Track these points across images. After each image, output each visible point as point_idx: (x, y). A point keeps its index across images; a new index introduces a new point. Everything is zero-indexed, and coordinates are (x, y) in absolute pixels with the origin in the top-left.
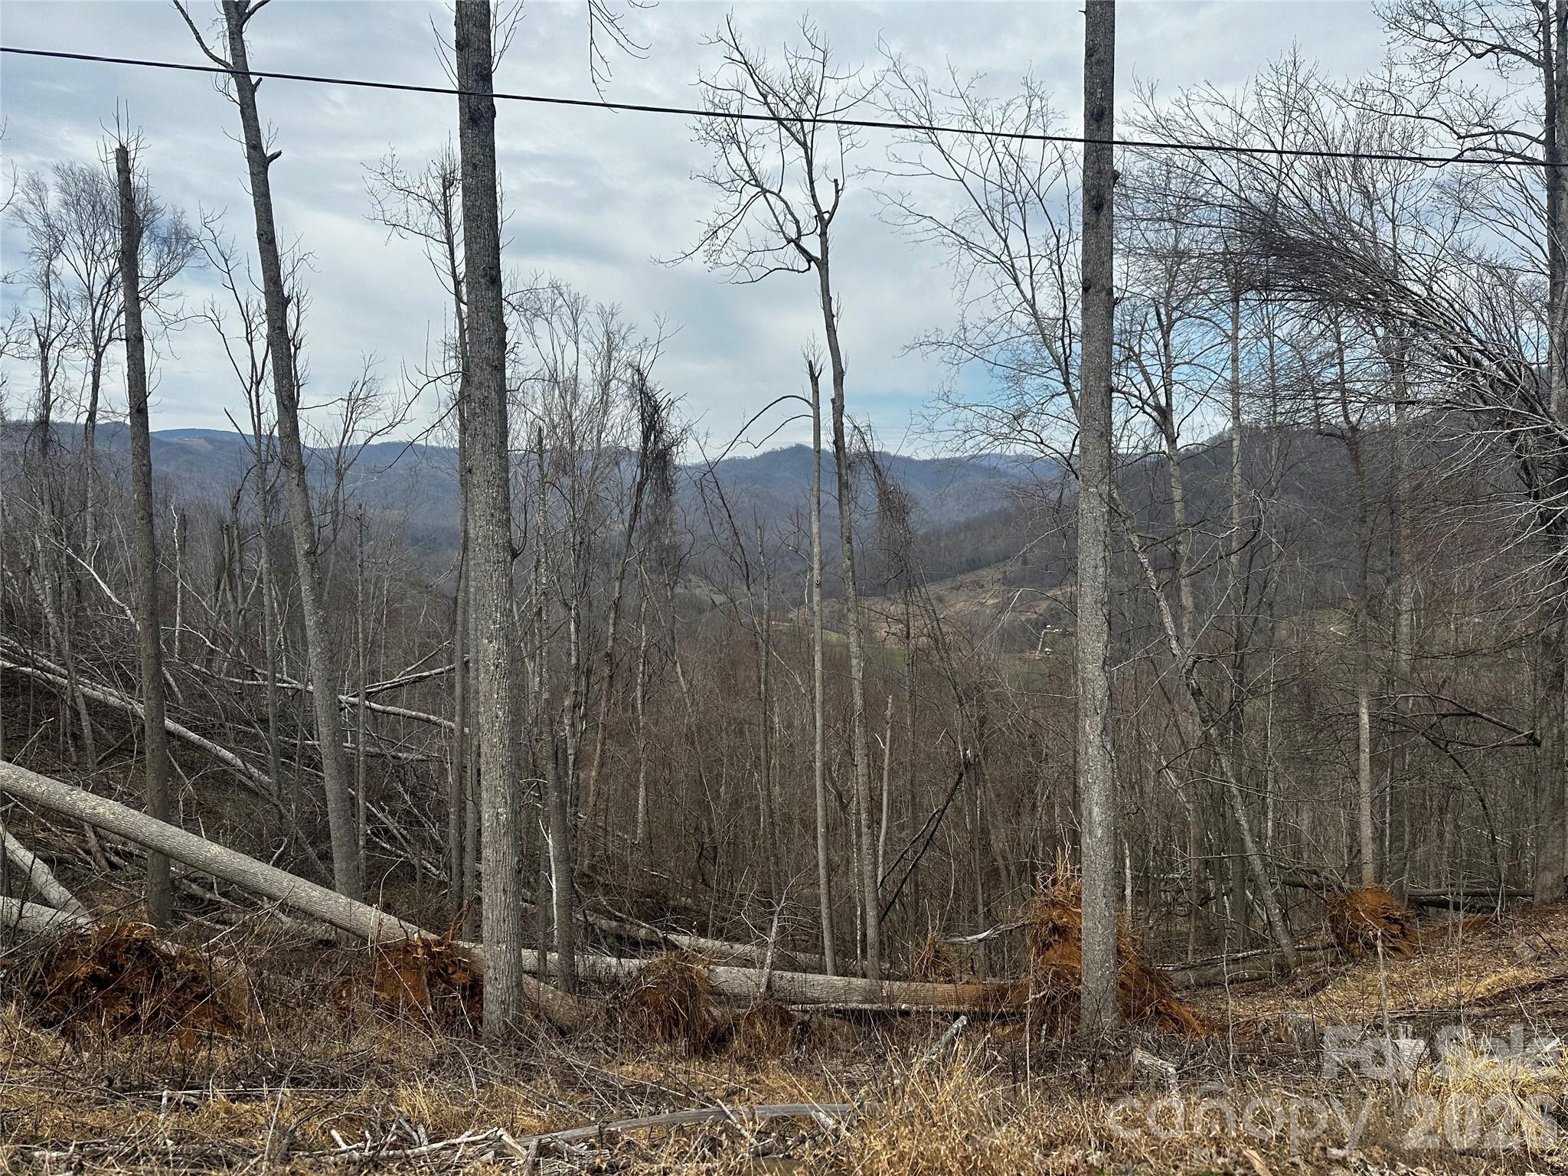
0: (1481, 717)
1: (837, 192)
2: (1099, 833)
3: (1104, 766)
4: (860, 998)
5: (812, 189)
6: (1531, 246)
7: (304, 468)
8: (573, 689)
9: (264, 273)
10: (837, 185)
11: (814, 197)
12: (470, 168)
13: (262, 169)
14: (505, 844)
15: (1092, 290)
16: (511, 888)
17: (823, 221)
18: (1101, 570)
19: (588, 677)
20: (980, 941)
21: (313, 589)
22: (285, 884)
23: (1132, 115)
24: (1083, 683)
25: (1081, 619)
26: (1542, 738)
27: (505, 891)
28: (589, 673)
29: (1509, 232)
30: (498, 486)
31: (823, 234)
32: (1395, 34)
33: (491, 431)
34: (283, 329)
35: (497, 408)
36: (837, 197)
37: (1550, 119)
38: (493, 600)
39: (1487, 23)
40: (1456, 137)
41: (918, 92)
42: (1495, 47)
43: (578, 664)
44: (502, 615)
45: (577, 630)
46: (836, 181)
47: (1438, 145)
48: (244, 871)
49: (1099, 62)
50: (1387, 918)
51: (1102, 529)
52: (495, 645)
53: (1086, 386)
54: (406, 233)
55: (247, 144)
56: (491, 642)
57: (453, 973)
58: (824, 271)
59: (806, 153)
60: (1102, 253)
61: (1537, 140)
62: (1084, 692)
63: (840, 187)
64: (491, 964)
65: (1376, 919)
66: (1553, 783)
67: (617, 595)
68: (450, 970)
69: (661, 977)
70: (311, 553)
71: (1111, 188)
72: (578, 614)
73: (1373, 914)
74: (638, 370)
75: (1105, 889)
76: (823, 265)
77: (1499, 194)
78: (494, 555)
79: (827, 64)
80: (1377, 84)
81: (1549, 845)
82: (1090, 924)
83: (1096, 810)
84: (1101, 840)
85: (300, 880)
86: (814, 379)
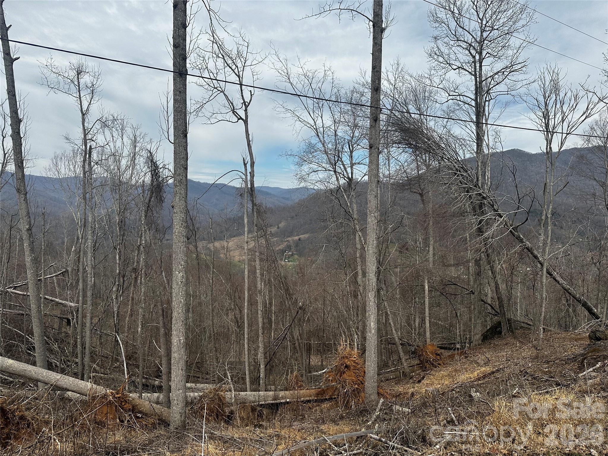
0: (457, 285)
1: (251, 95)
2: (373, 331)
3: (375, 309)
4: (271, 399)
5: (242, 93)
6: (471, 133)
7: (27, 193)
8: (117, 283)
9: (10, 108)
10: (251, 93)
11: (242, 96)
12: (178, 93)
13: (10, 64)
14: (183, 351)
15: (373, 148)
16: (184, 368)
17: (246, 105)
18: (375, 242)
19: (123, 278)
20: (323, 373)
21: (29, 245)
22: (45, 374)
23: (359, 81)
24: (368, 280)
25: (368, 258)
26: (475, 291)
27: (182, 370)
28: (124, 277)
29: (464, 127)
30: (185, 213)
31: (246, 110)
32: (430, 59)
33: (183, 192)
34: (19, 133)
35: (185, 183)
36: (251, 97)
37: (476, 94)
38: (181, 257)
39: (457, 59)
40: (447, 95)
41: (284, 64)
42: (459, 67)
43: (120, 273)
44: (184, 263)
45: (120, 259)
46: (251, 91)
47: (440, 96)
48: (25, 370)
49: (377, 71)
50: (436, 354)
51: (375, 228)
52: (181, 274)
53: (370, 180)
54: (57, 91)
55: (3, 52)
56: (180, 273)
57: (124, 405)
58: (246, 124)
59: (240, 79)
60: (377, 136)
61: (473, 100)
62: (369, 283)
63: (252, 94)
64: (176, 399)
65: (432, 354)
66: (478, 306)
67: (139, 244)
68: (123, 404)
69: (210, 398)
70: (29, 230)
71: (379, 114)
72: (120, 252)
73: (432, 353)
74: (150, 152)
75: (374, 351)
76: (246, 122)
77: (461, 115)
78: (182, 239)
79: (249, 47)
80: (426, 75)
81: (477, 326)
82: (369, 364)
83: (372, 324)
84: (374, 334)
85: (51, 372)
86: (245, 165)
